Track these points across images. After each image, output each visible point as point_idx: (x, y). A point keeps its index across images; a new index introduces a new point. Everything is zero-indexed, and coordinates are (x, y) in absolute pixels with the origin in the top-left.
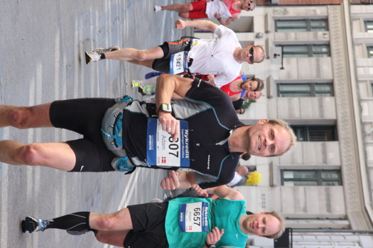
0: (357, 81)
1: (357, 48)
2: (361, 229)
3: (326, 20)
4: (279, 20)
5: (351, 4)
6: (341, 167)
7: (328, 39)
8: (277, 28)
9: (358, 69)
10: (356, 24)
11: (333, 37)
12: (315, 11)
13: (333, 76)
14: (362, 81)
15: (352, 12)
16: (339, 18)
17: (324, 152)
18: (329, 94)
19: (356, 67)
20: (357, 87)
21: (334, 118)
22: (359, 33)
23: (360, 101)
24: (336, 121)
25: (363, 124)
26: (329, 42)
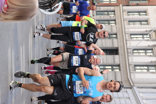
0: (125, 33)
1: (125, 22)
2: (127, 87)
3: (114, 11)
4: (98, 11)
5: (123, 6)
6: (120, 64)
7: (115, 18)
8: (97, 14)
9: (125, 29)
10: (124, 13)
11: (117, 18)
12: (110, 8)
13: (117, 32)
14: (127, 34)
15: (123, 9)
16: (119, 11)
17: (114, 59)
18: (115, 38)
19: (125, 28)
20: (125, 35)
21: (117, 47)
22: (126, 16)
23: (126, 40)
24: (118, 48)
25: (127, 49)
26: (115, 19)
